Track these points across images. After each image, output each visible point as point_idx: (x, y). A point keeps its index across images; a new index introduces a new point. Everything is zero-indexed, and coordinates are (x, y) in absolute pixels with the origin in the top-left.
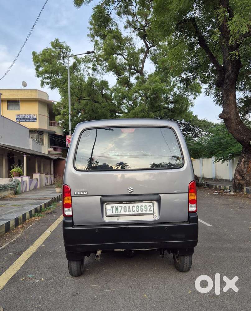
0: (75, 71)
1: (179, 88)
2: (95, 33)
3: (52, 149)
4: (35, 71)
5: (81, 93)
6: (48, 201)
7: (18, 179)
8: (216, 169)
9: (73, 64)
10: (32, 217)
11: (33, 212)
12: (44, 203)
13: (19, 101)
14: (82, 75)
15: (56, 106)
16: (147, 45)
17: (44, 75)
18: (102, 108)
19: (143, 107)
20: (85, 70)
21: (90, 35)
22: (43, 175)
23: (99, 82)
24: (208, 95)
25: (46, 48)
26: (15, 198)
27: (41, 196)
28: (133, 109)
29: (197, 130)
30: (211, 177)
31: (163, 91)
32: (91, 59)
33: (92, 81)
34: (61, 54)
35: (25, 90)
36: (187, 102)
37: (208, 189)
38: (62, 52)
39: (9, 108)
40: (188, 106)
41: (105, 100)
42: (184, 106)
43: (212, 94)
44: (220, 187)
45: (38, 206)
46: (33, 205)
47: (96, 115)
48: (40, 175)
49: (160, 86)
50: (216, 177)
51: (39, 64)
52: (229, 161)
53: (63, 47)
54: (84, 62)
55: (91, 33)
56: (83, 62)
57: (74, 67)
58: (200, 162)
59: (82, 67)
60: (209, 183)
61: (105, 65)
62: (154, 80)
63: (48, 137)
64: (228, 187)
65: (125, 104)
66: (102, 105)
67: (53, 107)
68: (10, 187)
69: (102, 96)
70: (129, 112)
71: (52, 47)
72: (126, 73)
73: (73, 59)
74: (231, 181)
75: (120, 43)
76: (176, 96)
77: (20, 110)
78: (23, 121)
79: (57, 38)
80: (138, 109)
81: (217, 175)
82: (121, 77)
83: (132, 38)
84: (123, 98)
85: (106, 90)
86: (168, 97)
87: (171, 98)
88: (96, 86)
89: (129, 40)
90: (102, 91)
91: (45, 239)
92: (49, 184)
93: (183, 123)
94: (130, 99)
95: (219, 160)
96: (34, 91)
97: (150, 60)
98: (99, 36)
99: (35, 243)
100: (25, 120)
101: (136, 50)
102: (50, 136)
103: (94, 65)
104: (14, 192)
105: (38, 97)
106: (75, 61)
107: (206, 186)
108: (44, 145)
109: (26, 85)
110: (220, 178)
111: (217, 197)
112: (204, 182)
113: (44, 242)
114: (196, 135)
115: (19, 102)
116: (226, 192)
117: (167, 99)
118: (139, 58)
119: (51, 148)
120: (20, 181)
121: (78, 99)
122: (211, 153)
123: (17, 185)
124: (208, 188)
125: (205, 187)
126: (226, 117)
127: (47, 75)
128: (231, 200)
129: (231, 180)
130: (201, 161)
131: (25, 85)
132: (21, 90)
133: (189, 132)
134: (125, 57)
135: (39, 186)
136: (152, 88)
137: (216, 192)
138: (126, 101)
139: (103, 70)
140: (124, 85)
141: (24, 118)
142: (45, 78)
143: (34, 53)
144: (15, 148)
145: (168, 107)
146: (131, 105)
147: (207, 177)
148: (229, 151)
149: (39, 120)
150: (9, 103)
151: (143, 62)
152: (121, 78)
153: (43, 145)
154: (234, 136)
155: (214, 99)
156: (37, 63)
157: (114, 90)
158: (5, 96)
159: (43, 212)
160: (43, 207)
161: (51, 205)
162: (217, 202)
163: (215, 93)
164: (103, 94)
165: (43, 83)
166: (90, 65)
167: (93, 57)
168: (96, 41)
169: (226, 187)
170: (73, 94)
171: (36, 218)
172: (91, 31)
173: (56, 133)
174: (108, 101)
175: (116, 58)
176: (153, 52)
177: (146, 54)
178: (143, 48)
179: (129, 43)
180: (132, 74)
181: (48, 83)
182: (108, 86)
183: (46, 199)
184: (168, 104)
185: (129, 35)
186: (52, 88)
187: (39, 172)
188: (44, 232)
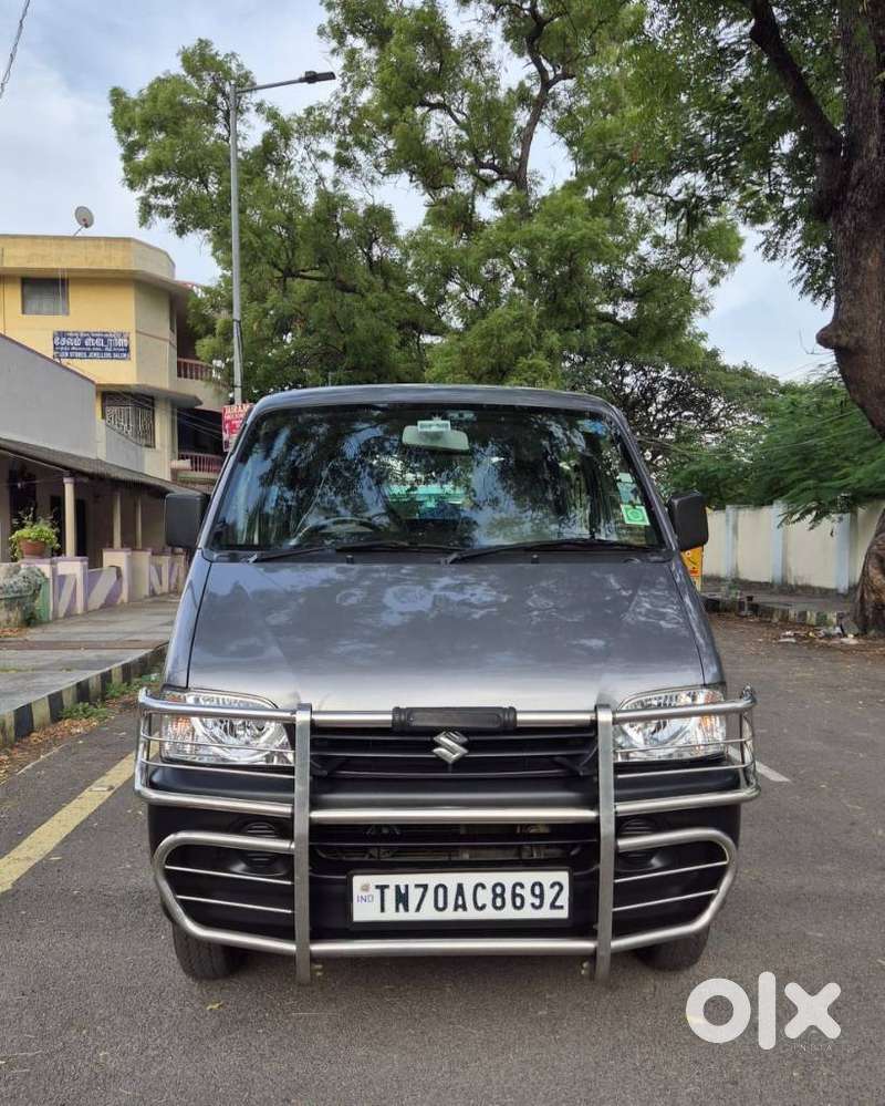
0: (269, 166)
1: (658, 242)
2: (346, 20)
3: (186, 464)
4: (122, 164)
5: (290, 254)
6: (142, 653)
7: (39, 566)
8: (785, 547)
9: (263, 141)
10: (60, 719)
11: (68, 700)
12: (120, 664)
13: (63, 280)
14: (298, 184)
15: (200, 303)
16: (542, 71)
17: (150, 180)
18: (370, 312)
19: (521, 307)
20: (308, 165)
21: (328, 30)
22: (144, 557)
23: (360, 212)
24: (774, 258)
25: (163, 77)
26: (21, 639)
27: (121, 636)
28: (484, 314)
29: (717, 406)
30: (765, 577)
31: (596, 250)
32: (329, 120)
33: (331, 204)
34: (220, 99)
35: (85, 238)
36: (686, 296)
37: (755, 622)
38: (224, 94)
39: (27, 310)
40: (688, 311)
41: (379, 281)
42: (676, 310)
43: (789, 254)
44: (803, 615)
45: (92, 675)
46: (74, 672)
47: (347, 339)
48: (130, 553)
49: (584, 230)
50: (784, 577)
51: (135, 136)
52: (841, 519)
53: (228, 74)
54: (306, 135)
55: (330, 21)
56: (302, 133)
57: (269, 153)
58: (727, 521)
59: (297, 151)
60: (759, 598)
61: (382, 149)
62: (564, 207)
63: (173, 421)
64: (832, 617)
65: (453, 297)
66: (370, 298)
67: (190, 304)
68: (5, 599)
69: (371, 267)
70: (467, 327)
71: (184, 73)
72: (461, 182)
73: (264, 122)
74: (842, 594)
75: (442, 63)
76: (645, 272)
77: (68, 314)
78: (79, 354)
79: (203, 38)
80: (500, 315)
81: (790, 570)
82: (444, 194)
83: (487, 43)
84: (448, 276)
85: (384, 243)
86: (615, 275)
87: (627, 280)
88: (349, 225)
89: (475, 50)
90: (370, 248)
91: (77, 822)
92: (165, 588)
93: (668, 380)
94: (471, 278)
95: (802, 516)
96: (121, 244)
97: (552, 131)
98: (362, 33)
99: (27, 842)
100: (88, 353)
101: (501, 94)
102: (179, 415)
103: (341, 145)
104: (19, 617)
105: (133, 268)
106: (268, 127)
107: (746, 612)
108: (158, 446)
109: (92, 223)
110: (800, 583)
111: (795, 653)
112: (737, 595)
113: (62, 842)
114: (711, 424)
115: (63, 285)
116: (828, 636)
117: (611, 283)
118: (509, 121)
119: (182, 458)
120: (48, 574)
121: (280, 275)
122: (770, 488)
123: (36, 590)
124: (757, 619)
125: (743, 613)
126: (844, 340)
127: (161, 180)
128: (850, 668)
129: (841, 591)
130: (731, 518)
131: (85, 219)
132: (74, 238)
133: (686, 413)
134: (459, 117)
135: (124, 596)
136: (554, 236)
137: (790, 637)
138: (457, 287)
139: (377, 166)
140: (455, 226)
141: (83, 345)
142: (154, 191)
143: (117, 96)
144: (31, 452)
145: (615, 314)
146: (477, 304)
147: (752, 578)
148: (843, 482)
149: (139, 354)
150: (27, 289)
151: (526, 138)
152: (445, 202)
153: (151, 445)
154: (873, 419)
155: (795, 273)
156: (129, 132)
157: (415, 245)
158: (17, 259)
159: (113, 697)
160: (117, 679)
161: (150, 672)
162: (799, 675)
163: (799, 250)
164: (375, 258)
165: (146, 210)
166: (328, 145)
167: (338, 112)
168: (353, 53)
169: (825, 616)
170: (260, 254)
171: (75, 723)
172: (332, 14)
173: (201, 403)
174: (392, 284)
175: (425, 118)
176: (564, 99)
177: (538, 106)
178: (528, 84)
179: (477, 63)
180: (484, 184)
181: (165, 212)
182: (392, 228)
183: (137, 644)
184: (616, 304)
185: (477, 29)
186: (181, 231)
187: (129, 543)
188: (83, 789)
